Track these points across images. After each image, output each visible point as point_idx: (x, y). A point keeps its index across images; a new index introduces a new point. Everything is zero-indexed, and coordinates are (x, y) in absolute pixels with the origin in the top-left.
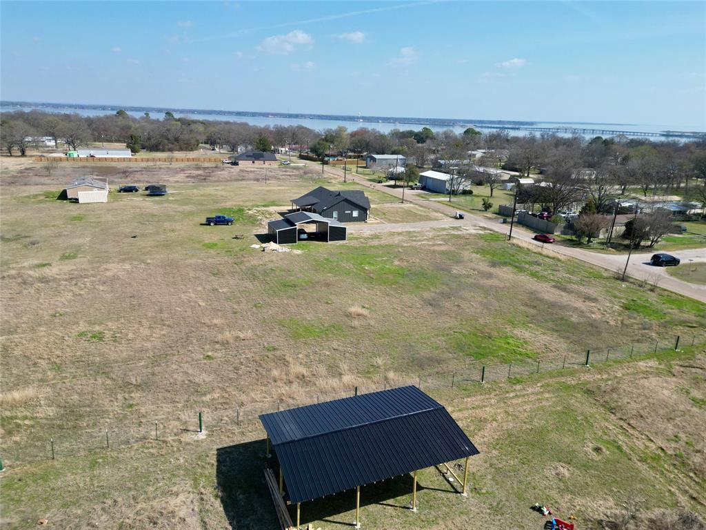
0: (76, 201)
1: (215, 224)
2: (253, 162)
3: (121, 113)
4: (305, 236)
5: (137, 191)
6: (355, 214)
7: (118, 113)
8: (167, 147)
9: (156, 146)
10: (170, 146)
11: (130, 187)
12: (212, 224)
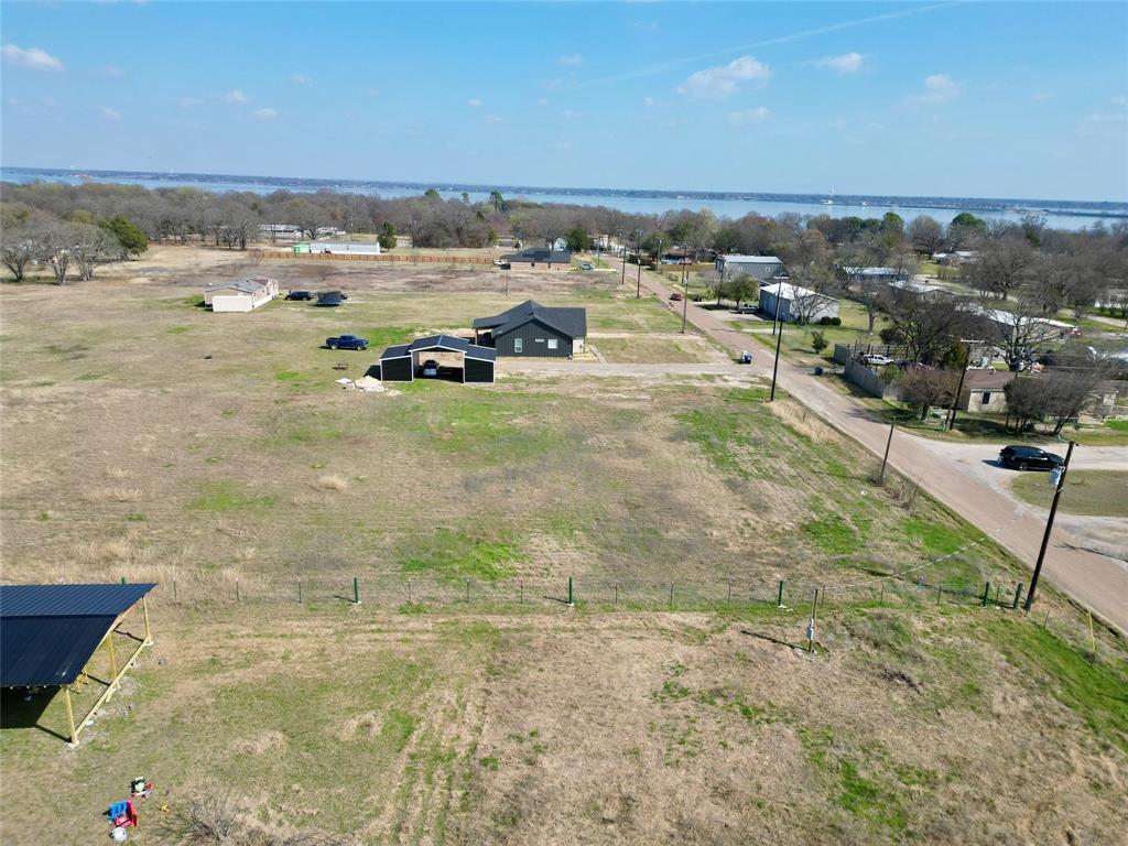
0: (209, 308)
1: (339, 348)
2: (533, 265)
3: (430, 193)
4: (433, 372)
5: (309, 299)
6: (552, 344)
7: (427, 194)
8: (441, 242)
9: (427, 240)
10: (448, 239)
11: (300, 293)
12: (333, 347)
